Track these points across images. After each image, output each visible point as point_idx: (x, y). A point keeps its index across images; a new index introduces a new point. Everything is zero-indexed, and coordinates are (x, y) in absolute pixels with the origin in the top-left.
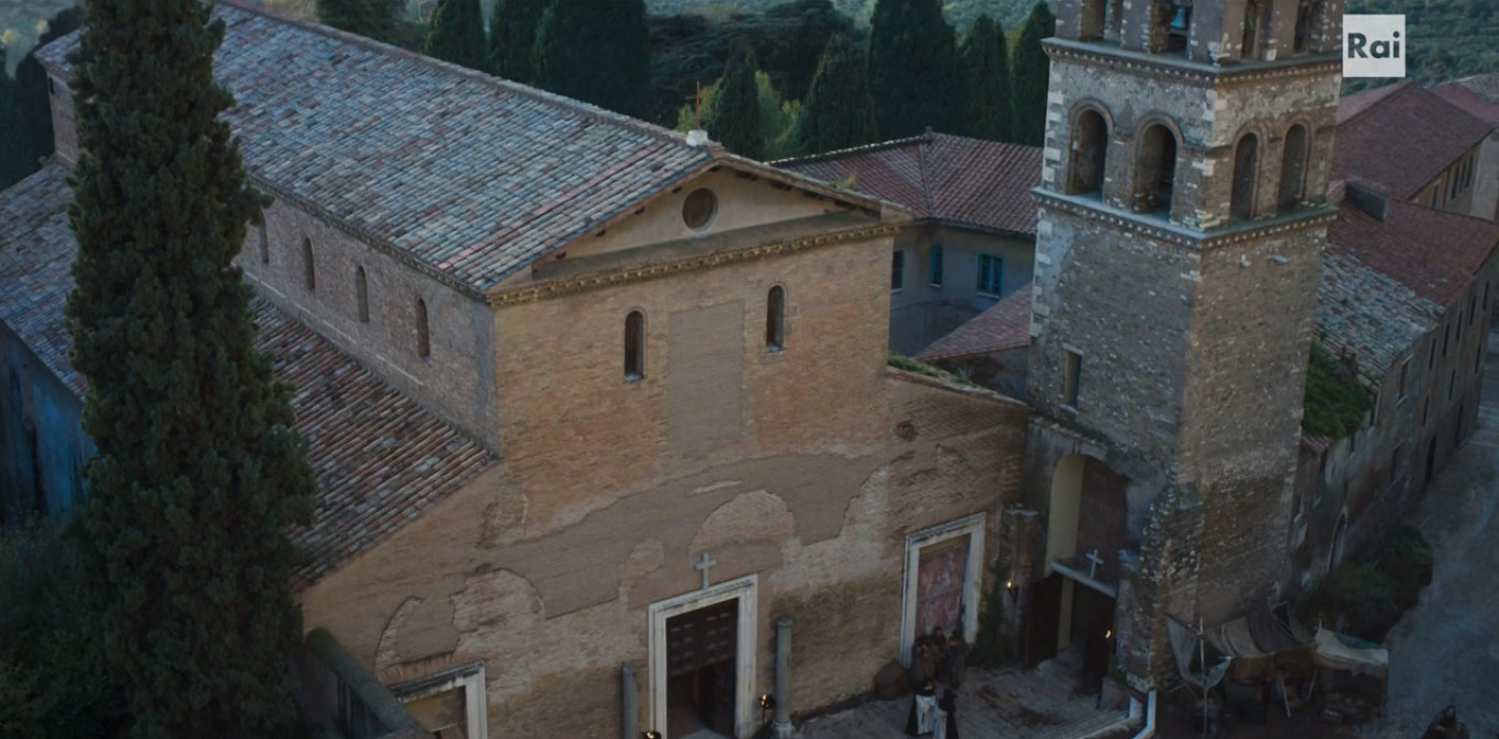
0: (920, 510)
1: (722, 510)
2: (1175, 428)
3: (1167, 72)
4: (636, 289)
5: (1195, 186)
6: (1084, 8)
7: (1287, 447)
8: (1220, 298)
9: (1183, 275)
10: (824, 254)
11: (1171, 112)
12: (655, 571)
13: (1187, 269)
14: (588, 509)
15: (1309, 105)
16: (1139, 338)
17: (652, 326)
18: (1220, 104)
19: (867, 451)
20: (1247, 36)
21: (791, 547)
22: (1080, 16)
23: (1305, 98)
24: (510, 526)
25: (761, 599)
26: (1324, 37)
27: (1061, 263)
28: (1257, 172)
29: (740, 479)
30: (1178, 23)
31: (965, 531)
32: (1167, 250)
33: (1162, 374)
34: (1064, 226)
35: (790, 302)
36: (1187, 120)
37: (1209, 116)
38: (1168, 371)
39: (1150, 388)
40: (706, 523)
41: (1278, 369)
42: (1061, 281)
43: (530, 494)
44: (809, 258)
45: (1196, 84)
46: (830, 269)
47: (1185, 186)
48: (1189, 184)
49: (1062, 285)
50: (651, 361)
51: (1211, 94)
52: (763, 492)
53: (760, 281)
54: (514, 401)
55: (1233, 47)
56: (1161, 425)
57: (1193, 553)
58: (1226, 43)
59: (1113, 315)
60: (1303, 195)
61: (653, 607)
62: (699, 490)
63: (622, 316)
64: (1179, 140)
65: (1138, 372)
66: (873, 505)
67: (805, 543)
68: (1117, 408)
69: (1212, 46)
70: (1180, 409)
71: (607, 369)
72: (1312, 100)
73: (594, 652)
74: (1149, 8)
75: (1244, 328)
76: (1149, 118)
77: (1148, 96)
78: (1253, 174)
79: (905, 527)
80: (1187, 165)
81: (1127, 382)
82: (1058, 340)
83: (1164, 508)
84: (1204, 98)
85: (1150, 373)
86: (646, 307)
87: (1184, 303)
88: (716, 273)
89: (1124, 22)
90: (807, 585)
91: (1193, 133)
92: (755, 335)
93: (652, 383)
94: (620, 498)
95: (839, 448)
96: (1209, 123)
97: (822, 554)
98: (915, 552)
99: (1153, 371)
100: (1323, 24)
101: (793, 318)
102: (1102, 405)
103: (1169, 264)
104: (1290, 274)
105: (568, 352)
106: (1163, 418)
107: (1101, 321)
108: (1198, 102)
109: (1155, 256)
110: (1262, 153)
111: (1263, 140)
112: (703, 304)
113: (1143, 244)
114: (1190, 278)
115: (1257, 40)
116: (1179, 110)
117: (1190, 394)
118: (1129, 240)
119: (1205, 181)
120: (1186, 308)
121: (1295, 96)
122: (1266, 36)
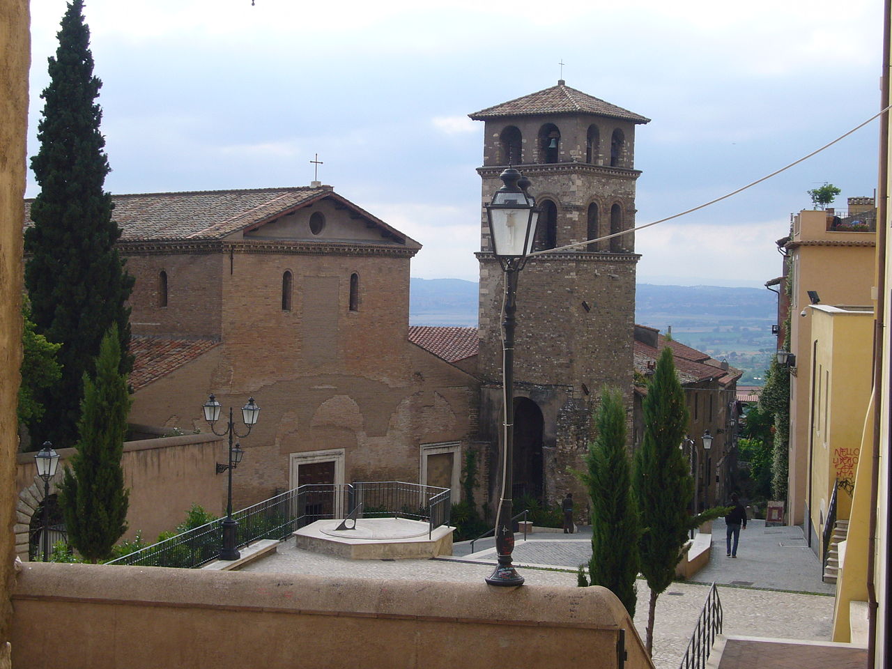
0: (427, 430)
1: (327, 403)
2: (569, 365)
3: (549, 169)
4: (289, 258)
5: (569, 227)
6: (499, 148)
7: (627, 392)
8: (586, 291)
9: (566, 277)
10: (377, 261)
11: (552, 191)
12: (293, 433)
13: (568, 273)
14: (262, 384)
15: (621, 194)
16: (544, 320)
17: (296, 280)
18: (579, 182)
19: (399, 385)
20: (589, 151)
21: (362, 436)
22: (498, 152)
23: (619, 190)
24: (223, 385)
25: (347, 466)
26: (625, 159)
27: (495, 291)
28: (599, 225)
29: (336, 385)
30: (552, 146)
31: (451, 451)
32: (557, 265)
33: (560, 336)
34: (494, 269)
35: (361, 285)
36: (561, 194)
37: (573, 188)
38: (563, 333)
39: (553, 346)
40: (319, 409)
41: (619, 342)
42: (495, 301)
43: (234, 366)
44: (371, 261)
45: (566, 173)
46: (380, 270)
47: (562, 229)
48: (565, 227)
49: (496, 303)
50: (295, 303)
51: (574, 176)
52: (347, 397)
53: (347, 269)
54: (230, 309)
55: (583, 153)
56: (561, 366)
57: (585, 439)
58: (579, 151)
59: (528, 311)
60: (623, 245)
61: (292, 455)
62: (316, 387)
63: (282, 272)
64: (558, 205)
65: (545, 340)
66: (403, 419)
67: (369, 435)
68: (535, 365)
69: (572, 152)
70: (571, 353)
71: (274, 302)
72: (623, 191)
73: (261, 477)
74: (536, 140)
75: (599, 313)
76: (541, 197)
77: (539, 186)
78: (597, 226)
79: (419, 439)
80: (564, 217)
81: (539, 347)
82: (496, 336)
83: (568, 408)
84: (570, 179)
85: (552, 338)
86: (293, 271)
87: (569, 292)
88: (326, 258)
89: (523, 150)
90: (369, 464)
91: (566, 200)
92: (345, 301)
93: (295, 314)
94: (277, 381)
95: (385, 379)
96: (574, 192)
97: (377, 446)
98: (425, 454)
99: (554, 336)
100: (624, 152)
101: (363, 295)
102: (525, 365)
103: (558, 273)
104: (620, 287)
105: (256, 287)
106: (562, 361)
107: (521, 317)
108: (566, 183)
109: (550, 271)
110: (601, 215)
111: (601, 208)
112: (319, 275)
113: (543, 266)
114: (570, 277)
115: (593, 156)
116: (556, 189)
117: (575, 344)
118: (534, 266)
119: (573, 223)
120: (570, 294)
121: (614, 187)
122: (597, 153)
